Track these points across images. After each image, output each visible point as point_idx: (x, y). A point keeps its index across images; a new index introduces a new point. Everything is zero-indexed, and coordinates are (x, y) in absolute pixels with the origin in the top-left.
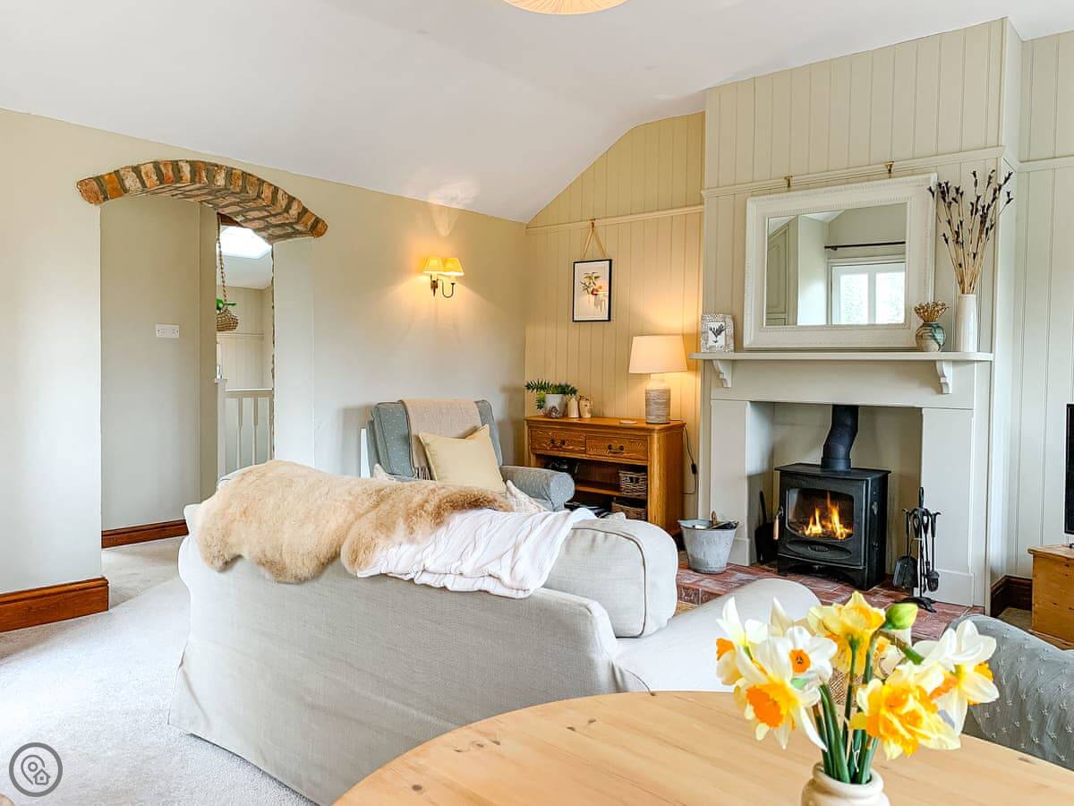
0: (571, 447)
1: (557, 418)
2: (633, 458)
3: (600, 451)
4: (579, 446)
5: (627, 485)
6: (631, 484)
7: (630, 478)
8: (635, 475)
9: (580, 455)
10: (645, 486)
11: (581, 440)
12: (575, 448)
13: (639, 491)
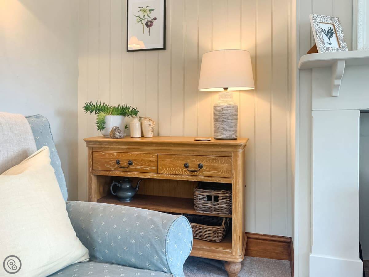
0: (139, 167)
1: (120, 138)
2: (214, 176)
3: (175, 170)
4: (149, 166)
5: (204, 203)
6: (209, 202)
7: (208, 196)
8: (213, 194)
9: (150, 175)
10: (226, 204)
11: (152, 159)
12: (145, 168)
13: (219, 209)
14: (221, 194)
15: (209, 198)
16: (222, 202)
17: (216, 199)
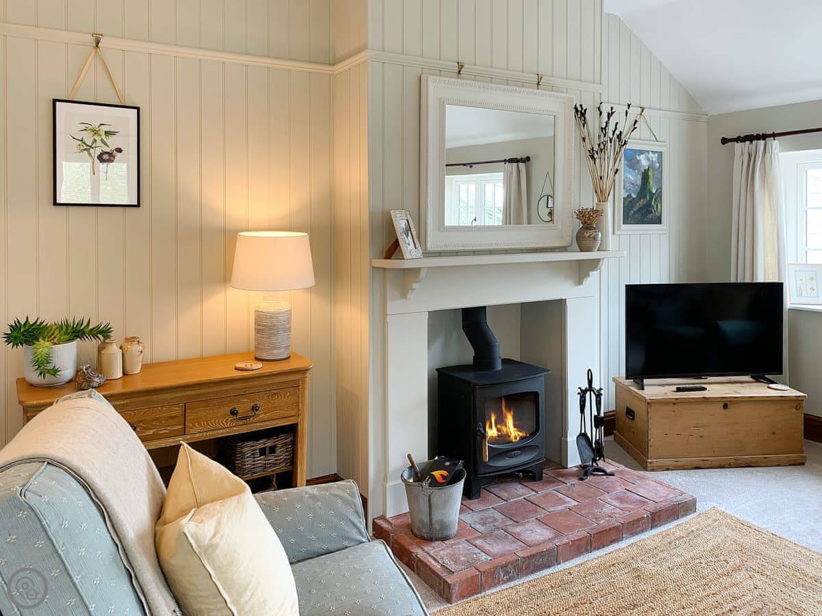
2: (275, 417)
3: (215, 422)
4: (168, 426)
5: (254, 461)
6: (262, 457)
7: (260, 450)
8: (269, 443)
9: (170, 440)
10: (287, 454)
11: (173, 414)
12: (161, 430)
13: (276, 464)
14: (279, 442)
15: (262, 452)
16: (281, 451)
17: (272, 450)
